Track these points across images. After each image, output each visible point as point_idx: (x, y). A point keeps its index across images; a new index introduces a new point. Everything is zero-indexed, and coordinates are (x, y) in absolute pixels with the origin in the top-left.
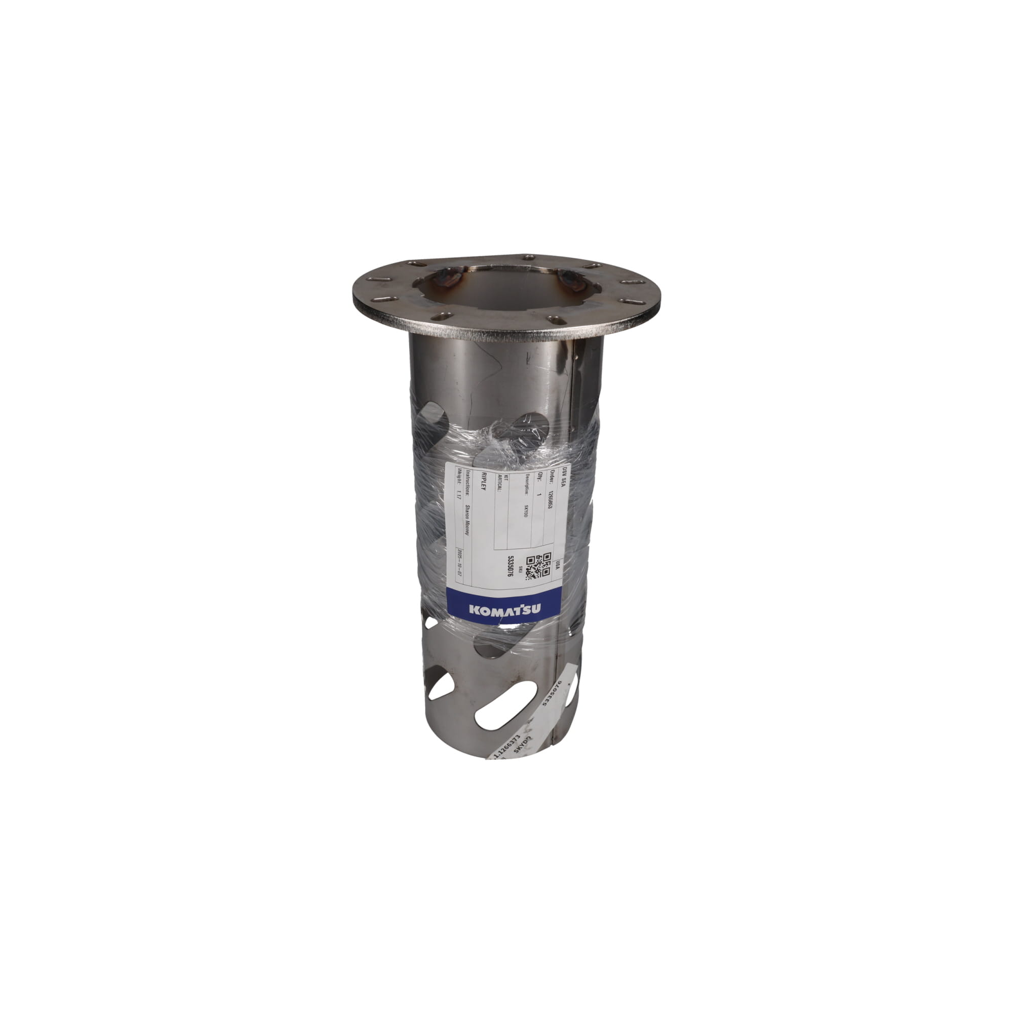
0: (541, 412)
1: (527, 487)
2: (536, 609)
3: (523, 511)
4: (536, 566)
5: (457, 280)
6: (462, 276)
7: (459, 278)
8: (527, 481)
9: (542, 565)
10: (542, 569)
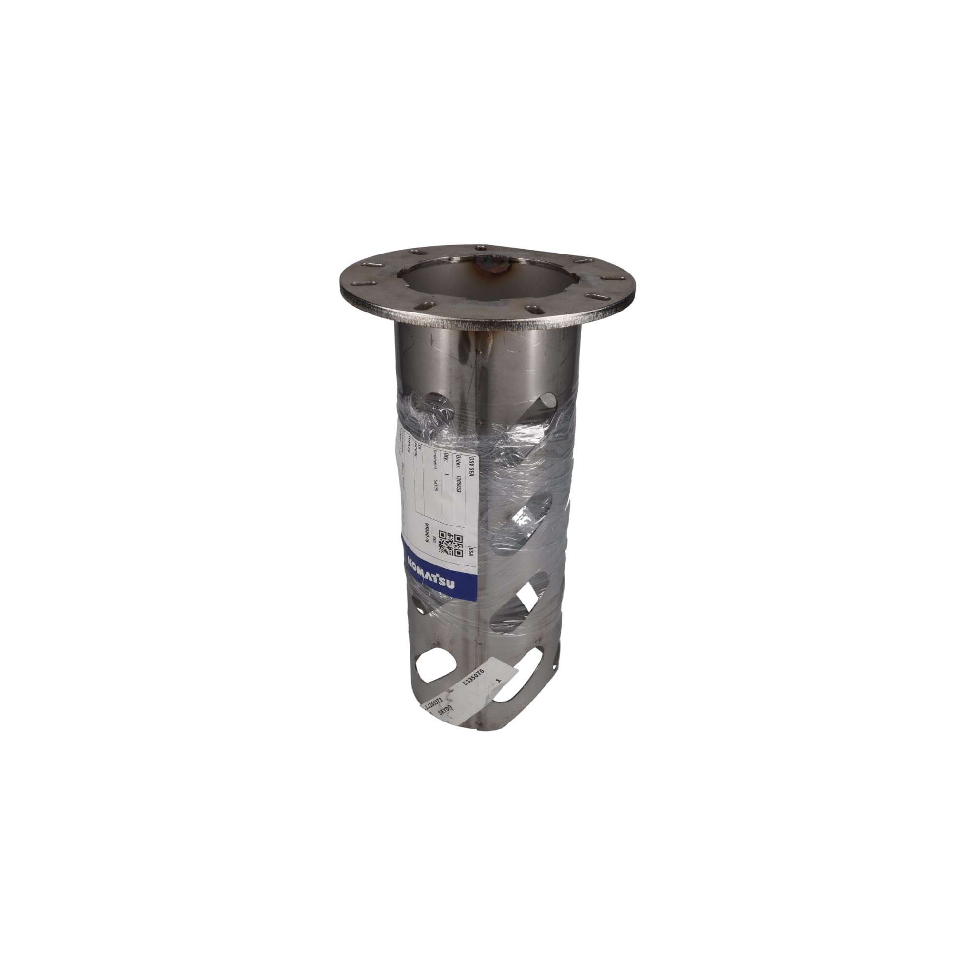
0: (440, 393)
1: (435, 461)
2: (451, 585)
3: (434, 484)
4: (448, 542)
5: (505, 269)
6: (511, 266)
7: (507, 267)
8: (435, 456)
9: (453, 544)
10: (453, 548)
